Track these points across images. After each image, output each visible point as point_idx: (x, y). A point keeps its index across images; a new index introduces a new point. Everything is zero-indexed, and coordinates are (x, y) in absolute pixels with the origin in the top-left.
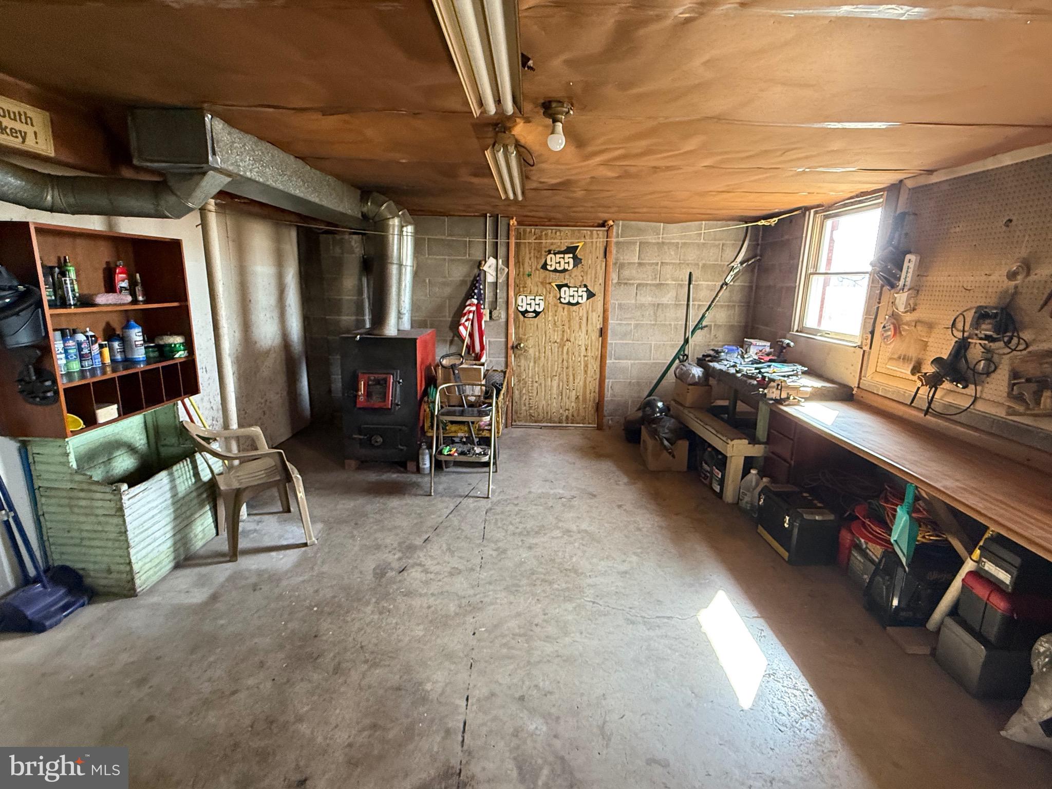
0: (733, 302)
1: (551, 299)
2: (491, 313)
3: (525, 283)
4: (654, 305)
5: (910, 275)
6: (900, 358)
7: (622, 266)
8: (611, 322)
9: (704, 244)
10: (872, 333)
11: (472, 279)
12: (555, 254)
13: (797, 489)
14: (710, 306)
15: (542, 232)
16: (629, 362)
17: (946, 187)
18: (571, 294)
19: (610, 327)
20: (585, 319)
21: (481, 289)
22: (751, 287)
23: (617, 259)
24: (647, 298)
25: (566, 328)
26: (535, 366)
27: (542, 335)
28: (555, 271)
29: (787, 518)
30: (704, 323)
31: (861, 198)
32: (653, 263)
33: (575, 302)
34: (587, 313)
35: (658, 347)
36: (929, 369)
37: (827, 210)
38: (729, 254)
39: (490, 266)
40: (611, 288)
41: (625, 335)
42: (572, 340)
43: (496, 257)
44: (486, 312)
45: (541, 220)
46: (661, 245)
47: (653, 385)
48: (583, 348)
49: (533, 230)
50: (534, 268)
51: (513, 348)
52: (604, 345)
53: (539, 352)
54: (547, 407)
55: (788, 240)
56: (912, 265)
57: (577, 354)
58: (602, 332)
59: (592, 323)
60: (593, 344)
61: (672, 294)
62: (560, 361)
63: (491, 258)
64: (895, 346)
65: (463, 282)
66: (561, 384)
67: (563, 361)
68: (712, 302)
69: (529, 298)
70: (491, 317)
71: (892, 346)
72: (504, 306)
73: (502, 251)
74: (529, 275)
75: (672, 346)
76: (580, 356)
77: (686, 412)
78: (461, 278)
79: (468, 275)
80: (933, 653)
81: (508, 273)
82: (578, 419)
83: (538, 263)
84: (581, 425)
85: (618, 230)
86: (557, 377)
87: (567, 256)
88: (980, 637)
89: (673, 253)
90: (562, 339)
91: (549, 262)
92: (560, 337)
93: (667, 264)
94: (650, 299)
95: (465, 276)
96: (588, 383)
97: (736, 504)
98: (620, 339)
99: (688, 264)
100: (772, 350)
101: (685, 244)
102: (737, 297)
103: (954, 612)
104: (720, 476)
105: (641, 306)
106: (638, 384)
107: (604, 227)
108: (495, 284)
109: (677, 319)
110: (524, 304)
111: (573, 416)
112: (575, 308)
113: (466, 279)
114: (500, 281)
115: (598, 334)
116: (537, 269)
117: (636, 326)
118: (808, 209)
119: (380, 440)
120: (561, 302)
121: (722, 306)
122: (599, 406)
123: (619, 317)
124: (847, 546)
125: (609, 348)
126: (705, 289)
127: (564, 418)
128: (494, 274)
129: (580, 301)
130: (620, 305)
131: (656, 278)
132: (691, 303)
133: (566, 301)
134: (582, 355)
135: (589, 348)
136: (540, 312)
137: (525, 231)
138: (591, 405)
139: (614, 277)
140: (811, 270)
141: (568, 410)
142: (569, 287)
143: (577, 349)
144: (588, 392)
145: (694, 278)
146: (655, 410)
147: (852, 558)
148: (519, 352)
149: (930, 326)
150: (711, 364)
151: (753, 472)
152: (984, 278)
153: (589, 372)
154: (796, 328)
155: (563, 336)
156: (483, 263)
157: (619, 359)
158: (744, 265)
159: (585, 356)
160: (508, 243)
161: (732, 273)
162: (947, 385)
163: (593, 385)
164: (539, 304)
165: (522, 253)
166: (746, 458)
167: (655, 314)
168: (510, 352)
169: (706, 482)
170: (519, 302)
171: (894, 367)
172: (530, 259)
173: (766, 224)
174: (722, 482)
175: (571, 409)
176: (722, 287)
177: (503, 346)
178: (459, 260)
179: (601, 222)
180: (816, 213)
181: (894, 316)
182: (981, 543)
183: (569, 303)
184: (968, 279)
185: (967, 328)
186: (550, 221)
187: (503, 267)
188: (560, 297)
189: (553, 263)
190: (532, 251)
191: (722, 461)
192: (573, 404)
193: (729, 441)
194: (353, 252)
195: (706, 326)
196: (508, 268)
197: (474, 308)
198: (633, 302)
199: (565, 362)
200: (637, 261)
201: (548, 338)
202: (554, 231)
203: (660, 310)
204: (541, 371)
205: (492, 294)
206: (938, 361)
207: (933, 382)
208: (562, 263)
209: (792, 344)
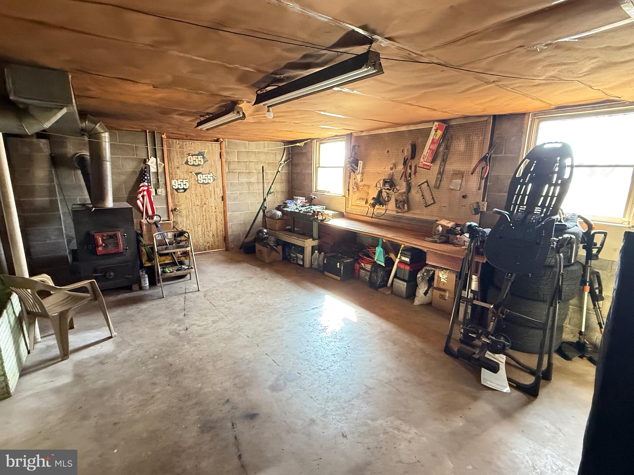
0: (282, 180)
1: (193, 181)
2: (156, 191)
3: (176, 172)
4: (248, 183)
5: (361, 168)
6: (360, 199)
7: (229, 163)
8: (227, 192)
9: (267, 152)
10: (349, 190)
11: (140, 170)
12: (192, 156)
13: (335, 254)
14: (273, 182)
15: (183, 143)
16: (239, 213)
17: (367, 137)
18: (204, 178)
19: (227, 195)
20: (213, 191)
21: (148, 177)
22: (289, 173)
23: (227, 159)
24: (244, 180)
25: (203, 197)
26: (187, 220)
27: (189, 202)
28: (193, 165)
29: (338, 264)
30: (271, 191)
31: (336, 137)
32: (245, 162)
33: (206, 182)
34: (214, 188)
35: (251, 204)
36: (371, 201)
37: (321, 140)
38: (279, 157)
39: (152, 162)
40: (225, 175)
41: (235, 199)
42: (207, 203)
43: (156, 157)
44: (153, 190)
45: (182, 136)
46: (247, 152)
47: (251, 224)
48: (214, 208)
49: (178, 142)
50: (181, 164)
51: (172, 211)
52: (224, 205)
53: (189, 212)
54: (197, 243)
55: (305, 152)
56: (361, 165)
57: (210, 211)
58: (223, 198)
59: (217, 194)
60: (219, 205)
61: (256, 176)
62: (202, 216)
63: (152, 157)
64: (358, 195)
65: (134, 172)
66: (203, 229)
67: (203, 216)
68: (274, 180)
69: (179, 181)
70: (156, 193)
71: (357, 194)
72: (164, 186)
73: (159, 153)
74: (178, 168)
75: (258, 203)
76: (212, 212)
77: (277, 232)
78: (132, 170)
79: (137, 167)
80: (392, 293)
81: (164, 166)
82: (215, 247)
83: (183, 161)
84: (217, 250)
85: (226, 144)
86: (201, 225)
87: (199, 157)
88: (404, 280)
89: (254, 156)
90: (201, 204)
91: (189, 160)
92: (200, 203)
93: (252, 162)
94: (245, 180)
95: (135, 169)
96: (218, 226)
97: (311, 267)
98: (233, 201)
99: (261, 162)
100: (307, 201)
101: (258, 152)
102: (284, 178)
103: (395, 276)
104: (302, 257)
105: (242, 183)
106: (244, 224)
107: (218, 142)
108: (157, 173)
109: (259, 189)
110: (177, 185)
111: (212, 246)
112: (207, 186)
113: (136, 170)
114: (160, 171)
115: (221, 199)
116: (182, 164)
117: (240, 194)
118: (313, 139)
119: (112, 274)
120: (199, 183)
121: (278, 182)
122: (225, 238)
123: (231, 190)
124: (358, 269)
125: (227, 206)
126: (270, 175)
127: (207, 248)
128: (155, 167)
129: (209, 182)
130: (231, 183)
131: (247, 169)
132: (265, 181)
133: (202, 182)
134: (214, 211)
135: (217, 207)
136: (187, 189)
137: (173, 142)
138: (221, 238)
139: (226, 169)
140: (317, 166)
141: (209, 243)
142: (202, 174)
143: (211, 208)
144: (219, 231)
145: (264, 169)
146: (263, 234)
147: (360, 273)
148: (175, 213)
149: (369, 186)
150: (284, 209)
151: (316, 252)
152: (383, 169)
153: (218, 220)
154: (314, 191)
155: (202, 201)
156: (147, 160)
157: (233, 212)
158: (286, 163)
159: (215, 212)
160: (163, 149)
161: (281, 166)
162: (377, 206)
163: (221, 227)
164: (186, 184)
165: (172, 155)
166: (312, 247)
167: (249, 188)
168: (171, 213)
169: (295, 262)
170: (173, 183)
171: (358, 202)
172: (178, 158)
173: (300, 145)
174: (303, 260)
175: (210, 242)
176: (277, 173)
177: (166, 211)
178: (129, 158)
179: (216, 139)
180: (317, 141)
181: (356, 184)
182: (400, 252)
183: (203, 183)
184: (379, 170)
185: (381, 186)
186: (187, 137)
187: (161, 163)
188: (198, 180)
189: (192, 161)
190: (178, 153)
191: (301, 250)
192: (211, 239)
193: (305, 240)
194: (42, 152)
195: (272, 192)
196: (164, 163)
197: (146, 188)
198: (237, 181)
199: (204, 216)
200: (237, 160)
201: (193, 202)
202: (190, 143)
203: (251, 185)
204: (191, 223)
205: (155, 179)
206: (373, 198)
207: (373, 205)
208: (197, 161)
209: (316, 197)
